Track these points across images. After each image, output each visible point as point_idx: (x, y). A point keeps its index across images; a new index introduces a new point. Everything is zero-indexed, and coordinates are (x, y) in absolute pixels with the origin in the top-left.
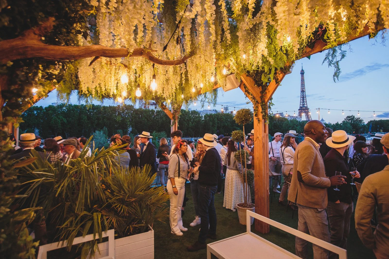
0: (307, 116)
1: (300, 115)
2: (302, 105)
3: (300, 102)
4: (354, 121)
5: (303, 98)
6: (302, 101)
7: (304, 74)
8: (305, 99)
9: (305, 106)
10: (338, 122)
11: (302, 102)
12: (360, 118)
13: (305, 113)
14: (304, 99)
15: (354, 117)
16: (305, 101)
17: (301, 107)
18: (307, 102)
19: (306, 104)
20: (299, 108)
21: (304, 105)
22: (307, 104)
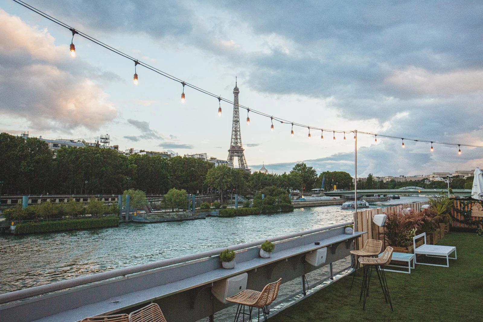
0: (241, 160)
1: (231, 159)
2: (234, 143)
3: (232, 139)
4: (305, 172)
5: (236, 131)
6: (234, 137)
7: (239, 94)
8: (239, 134)
9: (239, 145)
10: (285, 173)
11: (234, 139)
12: (312, 168)
13: (238, 156)
14: (237, 133)
15: (305, 165)
16: (238, 137)
17: (232, 147)
18: (242, 139)
19: (239, 141)
20: (229, 148)
21: (237, 143)
22: (241, 142)
